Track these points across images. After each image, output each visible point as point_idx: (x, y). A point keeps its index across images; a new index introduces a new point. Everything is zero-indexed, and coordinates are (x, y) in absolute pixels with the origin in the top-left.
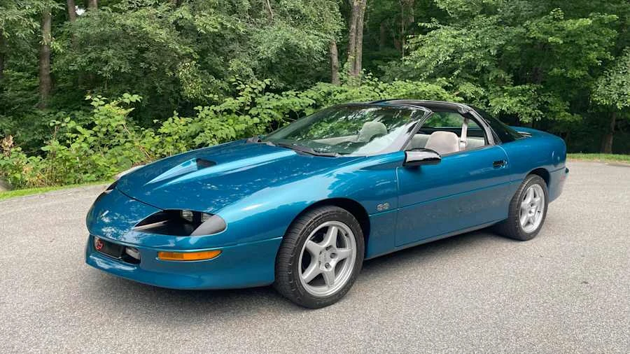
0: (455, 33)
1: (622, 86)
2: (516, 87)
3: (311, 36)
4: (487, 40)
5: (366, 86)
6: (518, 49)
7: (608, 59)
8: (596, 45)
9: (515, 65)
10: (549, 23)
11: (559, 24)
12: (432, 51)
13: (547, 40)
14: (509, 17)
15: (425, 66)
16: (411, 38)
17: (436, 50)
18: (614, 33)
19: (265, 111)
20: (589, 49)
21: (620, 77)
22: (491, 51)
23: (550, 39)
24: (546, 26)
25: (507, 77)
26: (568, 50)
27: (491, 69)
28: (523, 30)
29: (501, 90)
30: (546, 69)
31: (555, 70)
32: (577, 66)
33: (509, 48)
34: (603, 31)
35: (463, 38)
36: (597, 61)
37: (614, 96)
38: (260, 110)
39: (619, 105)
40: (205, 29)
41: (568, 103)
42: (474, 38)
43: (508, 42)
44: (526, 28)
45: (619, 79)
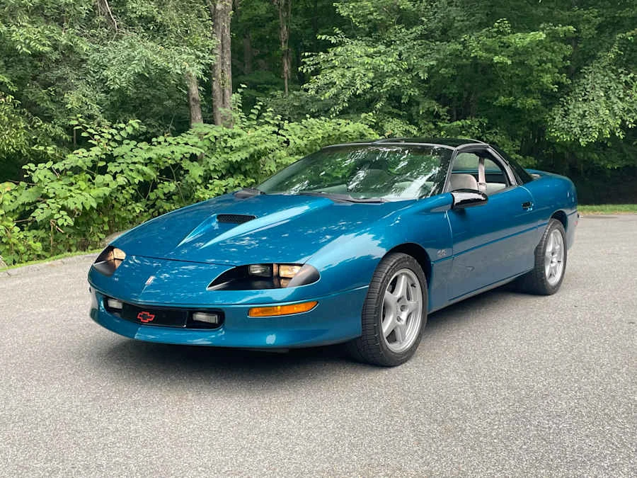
0: (371, 50)
1: (583, 116)
2: (455, 123)
3: (185, 56)
4: (413, 60)
5: (266, 127)
6: (454, 72)
7: (563, 83)
8: (549, 65)
9: (450, 93)
10: (493, 37)
11: (505, 39)
12: (343, 76)
13: (493, 60)
14: (437, 28)
15: (336, 96)
16: (308, 57)
17: (349, 74)
18: (568, 50)
19: (131, 167)
20: (542, 71)
21: (580, 106)
22: (421, 75)
23: (496, 59)
24: (489, 42)
25: (441, 110)
26: (517, 72)
27: (421, 100)
28: (460, 47)
29: (435, 129)
30: (491, 98)
31: (502, 98)
32: (528, 93)
33: (442, 71)
34: (556, 47)
35: (383, 57)
36: (552, 86)
37: (575, 130)
38: (124, 166)
39: (583, 142)
40: (29, 47)
41: (517, 142)
42: (397, 57)
43: (441, 63)
44: (464, 43)
45: (579, 108)
